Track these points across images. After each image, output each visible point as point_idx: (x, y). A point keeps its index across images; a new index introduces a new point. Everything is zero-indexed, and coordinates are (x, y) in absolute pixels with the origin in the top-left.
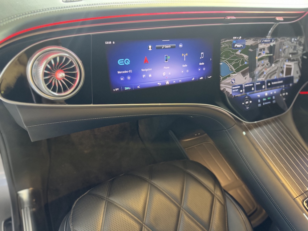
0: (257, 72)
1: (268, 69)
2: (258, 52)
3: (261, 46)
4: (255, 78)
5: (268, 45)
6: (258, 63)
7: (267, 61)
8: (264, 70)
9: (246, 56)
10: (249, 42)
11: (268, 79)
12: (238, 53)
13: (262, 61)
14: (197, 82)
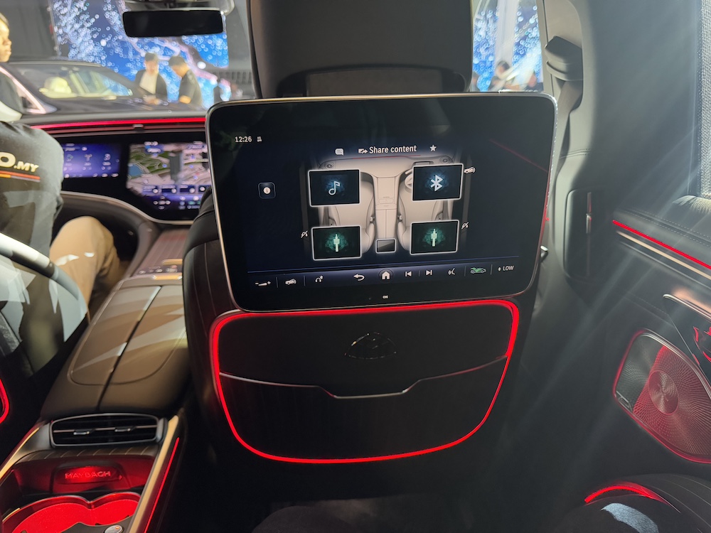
0: (182, 175)
1: (201, 175)
2: (183, 156)
3: (186, 152)
4: (179, 181)
5: (200, 151)
6: (183, 167)
7: (200, 166)
8: (194, 174)
9: (165, 160)
10: (169, 148)
11: (202, 183)
12: (154, 157)
13: (192, 166)
14: (100, 179)
